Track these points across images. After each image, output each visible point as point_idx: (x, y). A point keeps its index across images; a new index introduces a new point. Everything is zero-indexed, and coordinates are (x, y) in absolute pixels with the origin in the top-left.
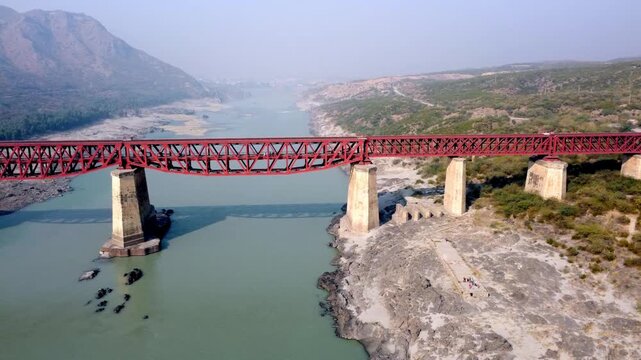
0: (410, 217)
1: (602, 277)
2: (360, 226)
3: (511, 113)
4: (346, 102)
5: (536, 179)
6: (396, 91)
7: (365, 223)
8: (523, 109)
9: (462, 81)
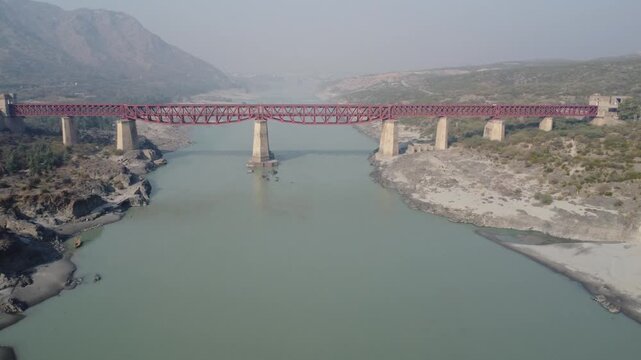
0: (416, 151)
1: (506, 166)
2: (388, 154)
3: (487, 98)
4: (362, 92)
5: (489, 130)
6: (404, 84)
7: (392, 152)
8: (496, 95)
9: (458, 76)
